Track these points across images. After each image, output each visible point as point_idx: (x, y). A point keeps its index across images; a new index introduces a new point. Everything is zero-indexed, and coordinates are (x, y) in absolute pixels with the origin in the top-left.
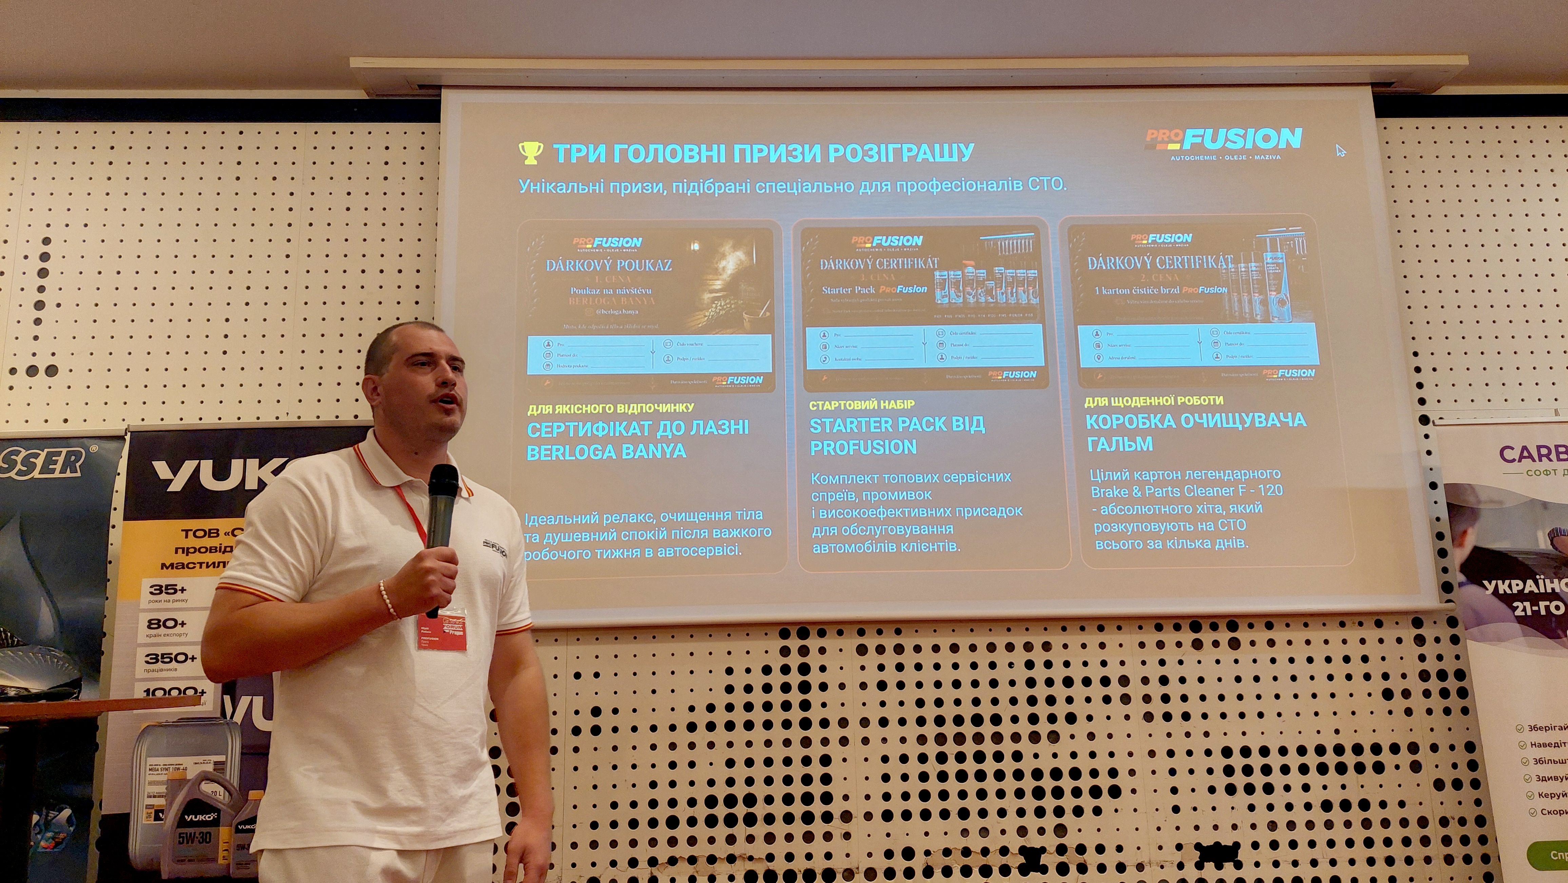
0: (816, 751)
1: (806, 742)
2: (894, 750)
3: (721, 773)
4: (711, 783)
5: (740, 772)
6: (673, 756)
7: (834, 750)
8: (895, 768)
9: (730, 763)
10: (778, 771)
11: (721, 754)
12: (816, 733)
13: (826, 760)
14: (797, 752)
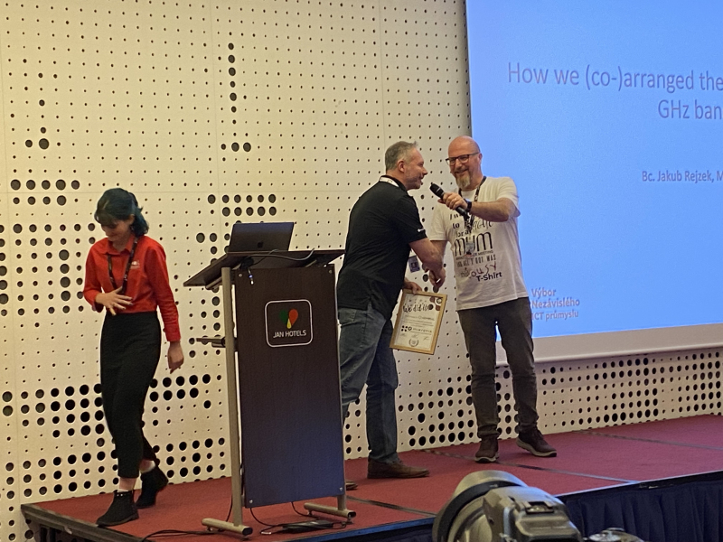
0: (651, 387)
1: (646, 382)
2: (684, 383)
3: (611, 403)
4: (606, 408)
5: (618, 401)
6: (588, 394)
7: (658, 385)
8: (684, 393)
9: (614, 396)
10: (635, 399)
11: (610, 391)
12: (651, 376)
13: (655, 392)
14: (643, 388)
